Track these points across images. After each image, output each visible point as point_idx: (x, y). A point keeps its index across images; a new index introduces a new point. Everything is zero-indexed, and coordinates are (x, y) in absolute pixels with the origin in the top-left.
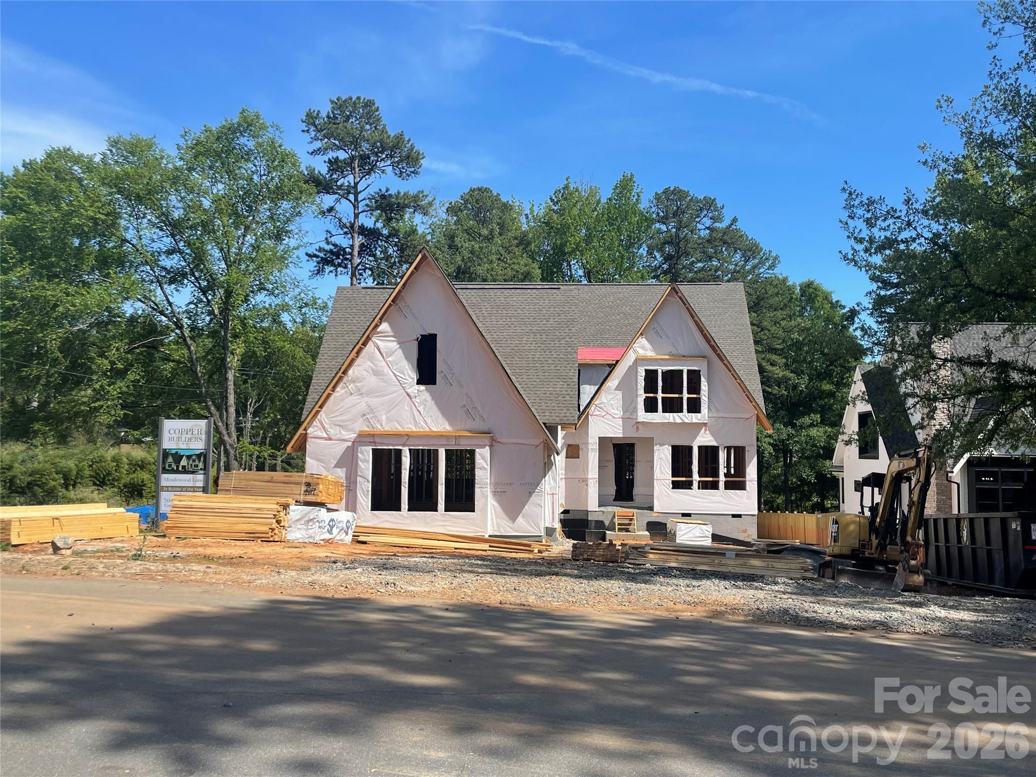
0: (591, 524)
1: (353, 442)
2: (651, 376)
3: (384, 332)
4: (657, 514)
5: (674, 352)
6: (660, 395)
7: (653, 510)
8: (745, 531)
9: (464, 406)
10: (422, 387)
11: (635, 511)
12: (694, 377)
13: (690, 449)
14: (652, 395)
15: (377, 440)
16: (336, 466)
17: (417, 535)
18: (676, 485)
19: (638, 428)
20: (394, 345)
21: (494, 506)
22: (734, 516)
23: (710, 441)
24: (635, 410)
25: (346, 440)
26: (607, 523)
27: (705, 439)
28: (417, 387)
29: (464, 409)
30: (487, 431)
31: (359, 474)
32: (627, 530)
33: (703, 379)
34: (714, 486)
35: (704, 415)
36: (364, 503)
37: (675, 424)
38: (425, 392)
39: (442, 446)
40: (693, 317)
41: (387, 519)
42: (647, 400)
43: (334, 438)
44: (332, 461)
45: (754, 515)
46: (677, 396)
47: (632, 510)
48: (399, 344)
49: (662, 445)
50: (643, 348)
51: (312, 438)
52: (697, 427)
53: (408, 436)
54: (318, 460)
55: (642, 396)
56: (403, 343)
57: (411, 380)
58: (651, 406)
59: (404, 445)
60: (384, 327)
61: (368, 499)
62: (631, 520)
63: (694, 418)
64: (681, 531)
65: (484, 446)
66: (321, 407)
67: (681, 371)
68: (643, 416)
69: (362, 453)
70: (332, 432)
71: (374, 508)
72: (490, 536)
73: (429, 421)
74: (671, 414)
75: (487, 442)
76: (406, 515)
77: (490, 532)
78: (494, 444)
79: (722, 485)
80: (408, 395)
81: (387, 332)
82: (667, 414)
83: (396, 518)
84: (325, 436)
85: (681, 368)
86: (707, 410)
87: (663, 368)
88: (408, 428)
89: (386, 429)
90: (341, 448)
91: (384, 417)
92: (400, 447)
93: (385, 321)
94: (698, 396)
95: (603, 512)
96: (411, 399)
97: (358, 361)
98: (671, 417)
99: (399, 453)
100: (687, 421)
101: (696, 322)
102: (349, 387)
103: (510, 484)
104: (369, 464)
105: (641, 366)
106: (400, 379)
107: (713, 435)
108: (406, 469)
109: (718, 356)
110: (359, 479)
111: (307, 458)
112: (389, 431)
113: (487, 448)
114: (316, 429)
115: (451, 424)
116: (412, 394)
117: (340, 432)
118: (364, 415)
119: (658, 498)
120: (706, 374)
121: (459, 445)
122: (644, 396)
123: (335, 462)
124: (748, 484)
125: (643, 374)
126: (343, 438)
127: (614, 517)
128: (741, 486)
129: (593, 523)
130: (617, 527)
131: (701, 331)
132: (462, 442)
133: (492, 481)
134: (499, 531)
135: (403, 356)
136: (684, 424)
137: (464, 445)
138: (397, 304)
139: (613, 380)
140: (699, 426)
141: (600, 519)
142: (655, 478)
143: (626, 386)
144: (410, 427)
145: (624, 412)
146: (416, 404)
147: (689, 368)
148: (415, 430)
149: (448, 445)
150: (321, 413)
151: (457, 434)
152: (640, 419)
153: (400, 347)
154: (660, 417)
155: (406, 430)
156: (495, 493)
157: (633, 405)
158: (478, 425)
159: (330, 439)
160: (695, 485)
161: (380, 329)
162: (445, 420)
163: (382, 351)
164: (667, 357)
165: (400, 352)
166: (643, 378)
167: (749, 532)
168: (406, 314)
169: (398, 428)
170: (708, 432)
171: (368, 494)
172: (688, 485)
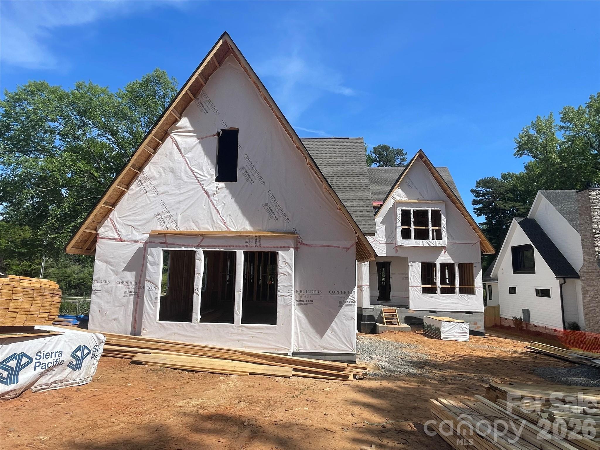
0: (365, 317)
1: (145, 243)
2: (406, 214)
3: (184, 128)
4: (412, 311)
5: (421, 198)
6: (413, 227)
7: (408, 308)
8: (476, 324)
9: (267, 204)
10: (222, 185)
11: (396, 309)
12: (436, 215)
13: (434, 265)
14: (407, 227)
15: (169, 240)
16: (126, 269)
17: (207, 353)
18: (425, 291)
19: (397, 250)
20: (193, 141)
21: (298, 317)
22: (467, 313)
23: (449, 260)
24: (395, 237)
25: (138, 242)
26: (376, 317)
27: (445, 258)
28: (216, 184)
29: (266, 208)
30: (292, 231)
31: (148, 278)
32: (392, 323)
33: (443, 216)
34: (452, 291)
35: (444, 241)
36: (151, 312)
37: (424, 247)
38: (225, 189)
39: (240, 247)
40: (433, 174)
41: (176, 331)
42: (403, 230)
43: (125, 239)
44: (122, 264)
45: (482, 312)
46: (424, 228)
47: (393, 308)
48: (199, 139)
49: (414, 262)
50: (399, 195)
51: (102, 238)
52: (439, 250)
53: (203, 236)
54: (107, 262)
55: (400, 228)
56: (202, 138)
57: (209, 177)
58: (406, 235)
59: (198, 246)
60: (184, 122)
61: (156, 307)
62: (393, 315)
63: (437, 243)
64: (445, 328)
65: (287, 249)
66: (114, 205)
67: (428, 211)
68: (401, 242)
69: (152, 255)
70: (124, 233)
71: (162, 318)
72: (294, 354)
73: (228, 221)
74: (421, 240)
75: (292, 243)
76: (197, 327)
77: (294, 348)
78: (299, 245)
79: (457, 290)
80: (206, 192)
81: (186, 127)
82: (418, 241)
83: (186, 330)
84: (117, 236)
85: (427, 209)
86: (446, 238)
87: (414, 209)
88: (204, 228)
89: (181, 229)
90: (131, 250)
91: (179, 217)
92: (194, 249)
93: (185, 116)
94: (439, 228)
95: (373, 309)
96: (209, 196)
97: (155, 158)
98: (421, 243)
99: (192, 255)
100: (432, 245)
101: (436, 178)
102: (144, 184)
103: (318, 292)
104: (158, 268)
105: (400, 207)
106: (198, 176)
107: (450, 255)
108: (199, 274)
109: (452, 200)
110: (147, 284)
111: (96, 261)
112: (184, 231)
113: (292, 250)
114: (107, 228)
115: (252, 224)
116: (210, 192)
117: (132, 233)
118: (159, 214)
119: (412, 300)
120: (445, 212)
121: (260, 246)
122: (401, 228)
123: (125, 265)
124: (476, 290)
125: (401, 213)
126: (135, 239)
127: (381, 312)
128: (471, 291)
129: (366, 317)
130: (385, 321)
131: (440, 183)
132: (263, 243)
133: (297, 288)
134: (305, 347)
135: (202, 152)
136: (430, 247)
137: (266, 247)
138: (198, 99)
139: (379, 217)
140: (440, 249)
141: (372, 314)
142: (410, 285)
143: (389, 220)
144: (207, 227)
145: (387, 239)
146: (215, 202)
147: (433, 208)
148: (211, 230)
149: (247, 246)
150: (113, 212)
151: (258, 234)
152: (399, 244)
153: (200, 142)
154: (413, 242)
155: (202, 230)
156: (300, 302)
157: (393, 235)
158: (281, 224)
159: (121, 240)
160: (439, 290)
161: (179, 124)
162: (245, 219)
163: (180, 147)
164: (417, 201)
165: (199, 147)
166: (400, 216)
167: (478, 325)
168: (207, 109)
169: (195, 229)
170: (446, 253)
171: (156, 302)
172: (433, 291)
